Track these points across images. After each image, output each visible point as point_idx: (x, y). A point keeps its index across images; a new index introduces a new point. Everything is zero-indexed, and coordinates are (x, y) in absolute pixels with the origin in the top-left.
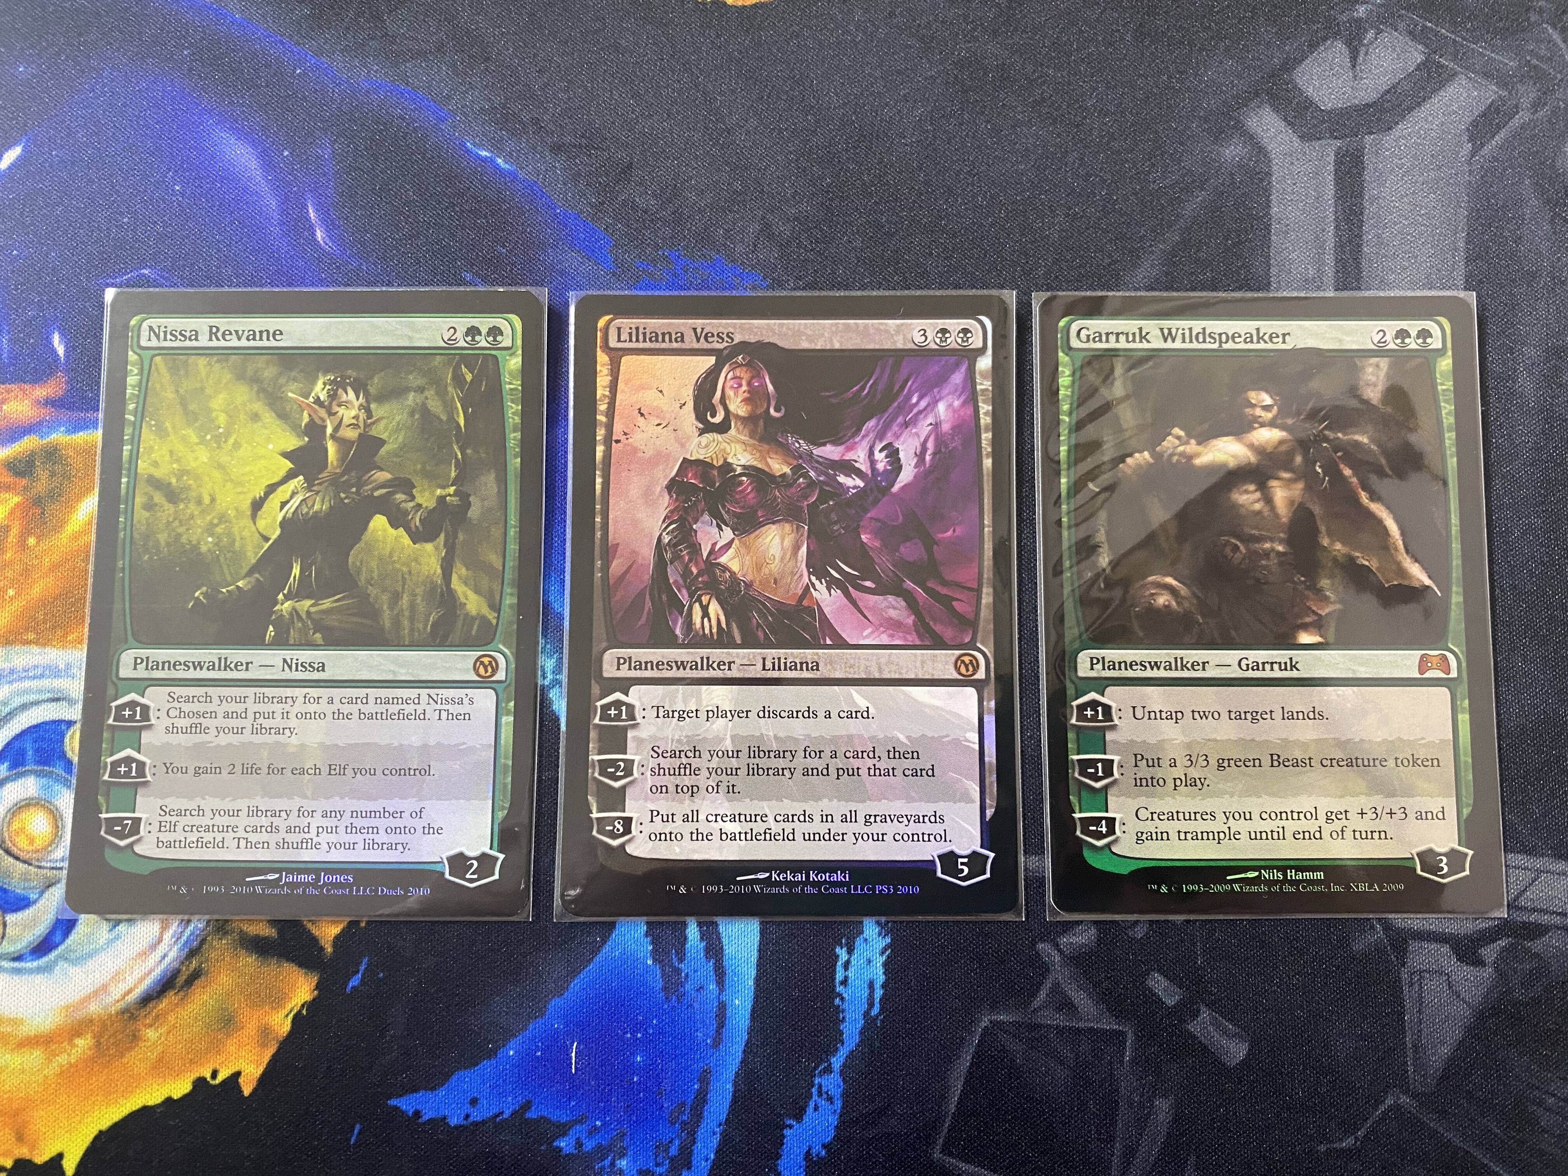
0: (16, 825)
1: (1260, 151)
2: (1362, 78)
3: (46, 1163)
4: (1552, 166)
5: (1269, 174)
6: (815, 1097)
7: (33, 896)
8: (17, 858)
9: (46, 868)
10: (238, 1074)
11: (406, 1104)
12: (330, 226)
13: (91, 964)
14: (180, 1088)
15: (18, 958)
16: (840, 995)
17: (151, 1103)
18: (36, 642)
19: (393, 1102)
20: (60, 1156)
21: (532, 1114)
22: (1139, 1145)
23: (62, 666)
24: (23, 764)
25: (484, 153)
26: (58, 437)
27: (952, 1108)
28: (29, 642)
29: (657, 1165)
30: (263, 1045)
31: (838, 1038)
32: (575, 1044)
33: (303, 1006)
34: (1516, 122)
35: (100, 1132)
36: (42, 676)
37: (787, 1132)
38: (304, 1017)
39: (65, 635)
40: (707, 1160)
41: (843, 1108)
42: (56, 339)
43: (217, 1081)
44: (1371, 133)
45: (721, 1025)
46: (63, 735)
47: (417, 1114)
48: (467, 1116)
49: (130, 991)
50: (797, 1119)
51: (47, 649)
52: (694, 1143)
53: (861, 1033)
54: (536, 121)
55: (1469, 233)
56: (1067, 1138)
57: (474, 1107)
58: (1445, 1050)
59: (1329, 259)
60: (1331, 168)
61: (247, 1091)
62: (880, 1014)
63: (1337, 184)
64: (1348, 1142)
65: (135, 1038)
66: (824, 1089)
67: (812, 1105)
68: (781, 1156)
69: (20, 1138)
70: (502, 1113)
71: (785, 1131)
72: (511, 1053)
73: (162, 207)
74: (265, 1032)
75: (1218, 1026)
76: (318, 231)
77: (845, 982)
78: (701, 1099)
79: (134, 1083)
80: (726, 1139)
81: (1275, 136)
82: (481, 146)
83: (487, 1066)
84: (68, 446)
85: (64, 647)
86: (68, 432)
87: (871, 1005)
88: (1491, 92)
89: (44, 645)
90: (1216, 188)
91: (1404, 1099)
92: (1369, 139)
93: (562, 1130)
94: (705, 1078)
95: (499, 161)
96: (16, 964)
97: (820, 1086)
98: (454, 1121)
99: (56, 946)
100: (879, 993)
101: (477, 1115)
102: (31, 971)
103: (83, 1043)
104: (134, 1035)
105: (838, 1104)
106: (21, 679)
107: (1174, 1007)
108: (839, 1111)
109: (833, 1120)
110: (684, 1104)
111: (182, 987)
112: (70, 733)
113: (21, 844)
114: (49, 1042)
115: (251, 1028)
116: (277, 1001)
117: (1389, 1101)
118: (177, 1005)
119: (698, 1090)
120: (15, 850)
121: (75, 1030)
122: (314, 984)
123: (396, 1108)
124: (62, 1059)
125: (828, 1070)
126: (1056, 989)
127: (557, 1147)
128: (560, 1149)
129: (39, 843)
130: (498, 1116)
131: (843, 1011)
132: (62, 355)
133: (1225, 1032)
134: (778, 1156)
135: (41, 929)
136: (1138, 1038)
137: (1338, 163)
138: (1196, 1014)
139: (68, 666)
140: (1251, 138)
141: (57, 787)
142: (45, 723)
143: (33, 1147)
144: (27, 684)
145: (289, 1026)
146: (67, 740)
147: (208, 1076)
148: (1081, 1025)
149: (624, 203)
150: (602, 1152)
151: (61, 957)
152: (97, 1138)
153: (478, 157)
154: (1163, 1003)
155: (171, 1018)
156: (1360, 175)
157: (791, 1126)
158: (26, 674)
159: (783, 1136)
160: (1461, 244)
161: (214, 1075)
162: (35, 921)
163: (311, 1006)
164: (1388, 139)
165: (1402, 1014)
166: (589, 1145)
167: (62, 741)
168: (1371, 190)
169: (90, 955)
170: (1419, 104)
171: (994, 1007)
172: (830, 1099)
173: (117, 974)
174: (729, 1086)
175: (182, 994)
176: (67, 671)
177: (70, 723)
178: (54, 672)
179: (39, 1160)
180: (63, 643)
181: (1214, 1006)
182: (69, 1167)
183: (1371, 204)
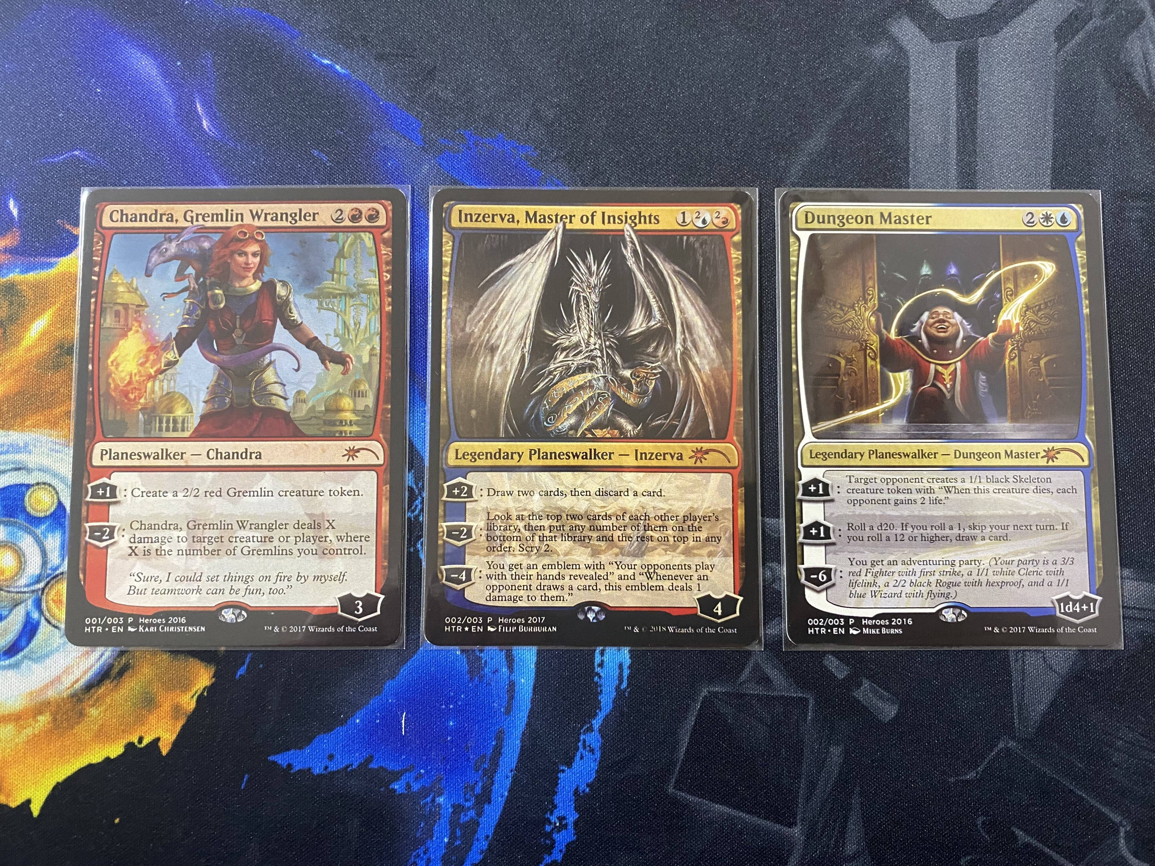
1: (900, 50)
3: (18, 806)
4: (1117, 59)
5: (908, 67)
6: (581, 749)
7: (4, 613)
9: (14, 592)
10: (158, 739)
11: (281, 759)
12: (213, 118)
13: (48, 661)
14: (115, 750)
16: (598, 674)
17: (94, 762)
18: (2, 428)
19: (271, 758)
20: (29, 802)
21: (373, 766)
22: (819, 780)
23: (22, 445)
25: (326, 62)
26: (15, 276)
27: (682, 755)
29: (466, 800)
30: (176, 718)
31: (597, 705)
32: (405, 714)
33: (204, 689)
34: (1090, 26)
35: (58, 783)
36: (7, 452)
37: (561, 775)
38: (205, 697)
39: (24, 421)
40: (502, 797)
41: (601, 757)
42: (12, 204)
43: (142, 745)
44: (983, 36)
45: (512, 698)
46: (23, 495)
47: (290, 766)
48: (326, 768)
49: (77, 681)
50: (568, 765)
51: (11, 432)
52: (493, 784)
53: (614, 702)
54: (364, 38)
55: (1055, 109)
56: (766, 776)
57: (331, 761)
58: (1042, 707)
59: (953, 130)
60: (953, 62)
61: (164, 752)
62: (628, 687)
63: (958, 72)
64: (971, 775)
65: (81, 715)
66: (587, 744)
67: (578, 755)
68: (556, 793)
70: (352, 765)
71: (559, 775)
72: (358, 721)
73: (88, 105)
74: (177, 709)
75: (875, 692)
76: (204, 121)
77: (601, 665)
78: (498, 751)
79: (81, 748)
80: (515, 781)
81: (912, 39)
82: (324, 56)
83: (340, 731)
84: (21, 283)
85: (23, 430)
86: (22, 272)
87: (621, 681)
88: (1072, 4)
89: (9, 429)
90: (869, 78)
91: (1012, 744)
92: (981, 40)
93: (396, 776)
94: (500, 738)
95: (338, 67)
97: (584, 741)
98: (317, 771)
99: (22, 650)
100: (626, 672)
101: (333, 767)
102: (5, 667)
103: (44, 719)
104: (81, 713)
105: (598, 755)
107: (844, 679)
108: (598, 759)
109: (594, 766)
110: (484, 756)
111: (115, 678)
112: (29, 493)
114: (19, 719)
115: (166, 707)
116: (185, 688)
117: (1001, 745)
118: (112, 690)
119: (495, 746)
121: (38, 710)
122: (212, 674)
123: (274, 763)
124: (29, 731)
125: (590, 729)
126: (757, 667)
127: (393, 789)
128: (395, 791)
129: (8, 574)
130: (347, 767)
131: (601, 686)
132: (16, 216)
133: (881, 697)
134: (555, 793)
135: (11, 637)
136: (817, 703)
137: (959, 58)
138: (859, 685)
139: (26, 445)
140: (894, 41)
141: (20, 533)
142: (10, 486)
143: (8, 796)
145: (194, 704)
146: (26, 499)
147: (136, 741)
148: (775, 693)
149: (430, 97)
150: (425, 792)
151: (25, 657)
152: (55, 788)
153: (322, 64)
154: (836, 677)
155: (108, 700)
156: (975, 67)
157: (563, 771)
159: (558, 778)
160: (1050, 118)
161: (140, 740)
162: (7, 629)
163: (210, 689)
164: (995, 41)
165: (1010, 682)
166: (416, 787)
167: (23, 500)
168: (983, 78)
169: (47, 656)
170: (1018, 14)
171: (711, 681)
172: (592, 751)
173: (68, 668)
174: (518, 742)
175: (115, 682)
176: (25, 448)
177: (28, 486)
178: (16, 449)
179: (13, 805)
180: (22, 428)
181: (871, 678)
182: (36, 809)
183: (984, 89)
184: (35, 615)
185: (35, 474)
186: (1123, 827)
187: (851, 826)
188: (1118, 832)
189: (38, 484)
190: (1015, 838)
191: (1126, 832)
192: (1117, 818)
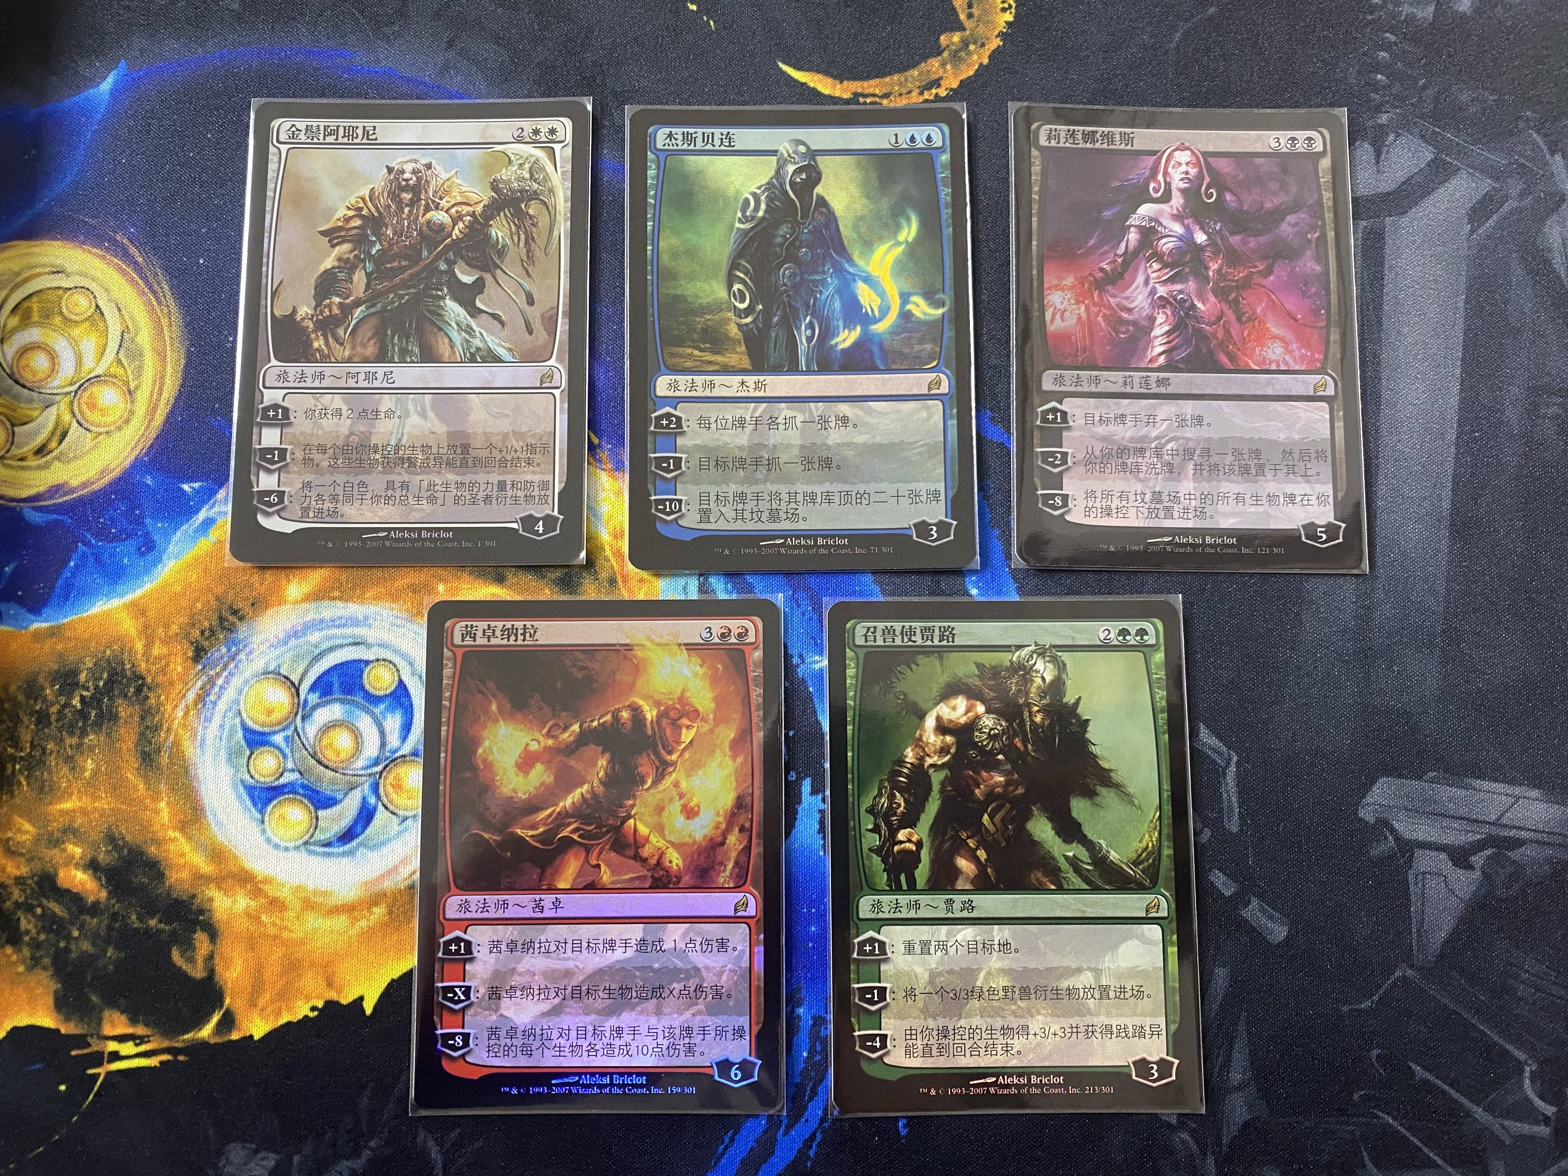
0: (325, 741)
2: (1384, 172)
3: (350, 1004)
4: (1534, 244)
7: (339, 796)
8: (327, 767)
9: (350, 775)
13: (385, 850)
15: (328, 844)
18: (341, 599)
20: (361, 998)
23: (361, 618)
24: (331, 694)
28: (334, 599)
34: (1506, 208)
35: (393, 980)
36: (344, 625)
39: (364, 593)
44: (1390, 216)
46: (362, 672)
51: (350, 605)
55: (1467, 296)
58: (1443, 935)
63: (1364, 256)
64: (1365, 1005)
69: (330, 984)
75: (1265, 913)
85: (362, 603)
88: (1486, 185)
89: (347, 601)
91: (1409, 972)
92: (1389, 220)
96: (326, 849)
99: (358, 836)
102: (339, 855)
103: (379, 911)
106: (328, 627)
107: (1230, 897)
112: (367, 670)
113: (330, 756)
114: (353, 910)
117: (1398, 973)
120: (325, 761)
121: (374, 900)
124: (363, 923)
129: (343, 755)
133: (1271, 917)
135: (345, 823)
137: (1364, 239)
138: (1248, 903)
139: (366, 618)
141: (358, 712)
142: (348, 662)
143: (339, 992)
144: (333, 631)
146: (365, 675)
151: (360, 844)
152: (388, 986)
154: (1222, 894)
156: (1382, 248)
158: (333, 623)
160: (1461, 304)
162: (341, 816)
164: (1405, 220)
165: (1408, 907)
167: (361, 677)
168: (1390, 261)
169: (383, 844)
170: (1429, 193)
173: (406, 858)
176: (365, 622)
177: (367, 662)
178: (355, 622)
179: (344, 1002)
180: (362, 599)
181: (1261, 896)
182: (369, 1007)
183: (1390, 272)
184: (372, 800)
185: (375, 649)
186: (1529, 1065)
187: (1236, 1055)
188: (1522, 1071)
189: (378, 660)
190: (1413, 1073)
191: (1531, 1072)
192: (1520, 1055)
